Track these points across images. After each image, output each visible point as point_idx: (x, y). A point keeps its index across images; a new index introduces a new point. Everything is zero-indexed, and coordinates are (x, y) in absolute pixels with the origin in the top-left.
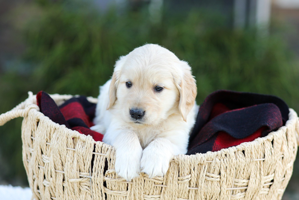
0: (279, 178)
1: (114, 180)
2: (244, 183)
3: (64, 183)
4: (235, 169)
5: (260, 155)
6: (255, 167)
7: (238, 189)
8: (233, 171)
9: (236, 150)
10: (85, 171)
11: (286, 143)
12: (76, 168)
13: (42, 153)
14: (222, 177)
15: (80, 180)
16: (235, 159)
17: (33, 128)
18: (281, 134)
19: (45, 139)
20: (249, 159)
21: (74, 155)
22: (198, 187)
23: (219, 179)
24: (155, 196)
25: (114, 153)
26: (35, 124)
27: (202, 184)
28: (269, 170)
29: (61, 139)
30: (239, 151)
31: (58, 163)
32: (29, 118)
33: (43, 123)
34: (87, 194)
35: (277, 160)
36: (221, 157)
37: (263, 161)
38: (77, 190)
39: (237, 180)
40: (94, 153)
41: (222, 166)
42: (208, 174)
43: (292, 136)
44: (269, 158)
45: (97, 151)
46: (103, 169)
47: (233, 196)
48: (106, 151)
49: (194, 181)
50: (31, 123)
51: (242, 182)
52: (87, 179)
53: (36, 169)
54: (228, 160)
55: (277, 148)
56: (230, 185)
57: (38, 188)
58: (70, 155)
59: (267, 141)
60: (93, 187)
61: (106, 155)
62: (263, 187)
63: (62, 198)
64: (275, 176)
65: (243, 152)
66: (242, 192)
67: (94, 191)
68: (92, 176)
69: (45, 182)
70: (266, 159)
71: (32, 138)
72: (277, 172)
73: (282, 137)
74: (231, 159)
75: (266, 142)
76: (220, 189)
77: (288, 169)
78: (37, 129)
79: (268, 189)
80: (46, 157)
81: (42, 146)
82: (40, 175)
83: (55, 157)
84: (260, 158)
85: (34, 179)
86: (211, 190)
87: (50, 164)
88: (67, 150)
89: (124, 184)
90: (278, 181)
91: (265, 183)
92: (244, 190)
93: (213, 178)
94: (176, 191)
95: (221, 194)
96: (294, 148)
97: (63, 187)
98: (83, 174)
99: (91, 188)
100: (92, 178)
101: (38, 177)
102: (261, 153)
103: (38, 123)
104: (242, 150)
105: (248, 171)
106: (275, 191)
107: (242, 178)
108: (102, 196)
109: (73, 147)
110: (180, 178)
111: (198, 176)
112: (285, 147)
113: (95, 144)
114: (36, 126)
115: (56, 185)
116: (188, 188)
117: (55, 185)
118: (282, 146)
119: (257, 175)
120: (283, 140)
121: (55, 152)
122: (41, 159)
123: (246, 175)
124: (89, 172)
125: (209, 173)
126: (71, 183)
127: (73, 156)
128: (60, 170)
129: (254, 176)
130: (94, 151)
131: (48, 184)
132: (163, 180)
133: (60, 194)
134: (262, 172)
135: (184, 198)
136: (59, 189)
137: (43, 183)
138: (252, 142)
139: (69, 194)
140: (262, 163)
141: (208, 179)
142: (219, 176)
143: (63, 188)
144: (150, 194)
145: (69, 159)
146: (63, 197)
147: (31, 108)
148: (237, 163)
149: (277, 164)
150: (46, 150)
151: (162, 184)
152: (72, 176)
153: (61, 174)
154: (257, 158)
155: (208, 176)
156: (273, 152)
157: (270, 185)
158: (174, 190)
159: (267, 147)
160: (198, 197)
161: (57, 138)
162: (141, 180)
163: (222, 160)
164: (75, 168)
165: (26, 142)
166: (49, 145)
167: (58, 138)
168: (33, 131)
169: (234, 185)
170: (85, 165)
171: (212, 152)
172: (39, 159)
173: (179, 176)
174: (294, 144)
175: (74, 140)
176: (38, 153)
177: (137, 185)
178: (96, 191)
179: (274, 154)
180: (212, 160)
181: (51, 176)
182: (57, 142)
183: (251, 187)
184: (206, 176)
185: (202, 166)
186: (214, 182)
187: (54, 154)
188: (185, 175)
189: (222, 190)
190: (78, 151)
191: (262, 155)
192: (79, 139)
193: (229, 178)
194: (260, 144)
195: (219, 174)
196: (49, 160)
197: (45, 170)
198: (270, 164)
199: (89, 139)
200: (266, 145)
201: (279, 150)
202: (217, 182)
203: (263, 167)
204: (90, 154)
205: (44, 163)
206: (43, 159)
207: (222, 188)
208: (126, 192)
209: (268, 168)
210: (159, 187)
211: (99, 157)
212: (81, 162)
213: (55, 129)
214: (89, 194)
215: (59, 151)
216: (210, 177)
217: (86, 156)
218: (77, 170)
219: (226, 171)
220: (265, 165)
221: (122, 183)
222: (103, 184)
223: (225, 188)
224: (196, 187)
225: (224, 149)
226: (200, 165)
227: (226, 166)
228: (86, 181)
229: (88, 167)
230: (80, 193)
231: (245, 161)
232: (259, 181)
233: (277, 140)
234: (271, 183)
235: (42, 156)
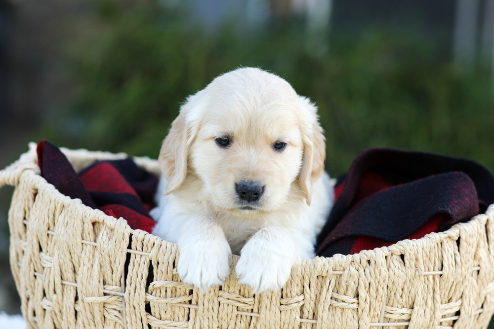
0: (470, 310)
1: (164, 301)
2: (403, 314)
3: (76, 305)
4: (386, 287)
5: (433, 264)
6: (424, 287)
7: (392, 326)
8: (383, 292)
9: (388, 254)
10: (114, 283)
11: (485, 245)
12: (98, 277)
13: (41, 249)
14: (362, 302)
15: (105, 298)
16: (387, 270)
17: (27, 204)
18: (476, 228)
19: (45, 224)
20: (412, 270)
21: (94, 253)
22: (317, 319)
23: (355, 306)
25: (164, 250)
26: (31, 197)
27: (324, 312)
28: (452, 293)
29: (72, 225)
30: (394, 256)
31: (66, 267)
32: (21, 186)
33: (43, 194)
34: (118, 325)
35: (467, 276)
36: (359, 264)
37: (439, 276)
38: (98, 318)
39: (389, 309)
40: (129, 251)
41: (361, 282)
42: (335, 295)
44: (451, 270)
45: (135, 248)
46: (144, 281)
48: (150, 248)
49: (309, 307)
50: (23, 196)
51: (400, 312)
52: (117, 297)
53: (29, 279)
54: (372, 271)
55: (466, 252)
56: (376, 317)
57: (34, 314)
58: (88, 254)
59: (448, 239)
60: (127, 314)
61: (150, 255)
62: (441, 324)
64: (462, 304)
65: (402, 256)
67: (129, 321)
68: (124, 293)
69: (45, 303)
70: (445, 272)
71: (25, 222)
72: (466, 298)
73: (478, 233)
74: (379, 269)
75: (445, 241)
76: (357, 325)
77: (490, 293)
78: (32, 206)
80: (48, 258)
81: (39, 236)
82: (37, 289)
83: (62, 256)
84: (434, 270)
85: (28, 297)
86: (340, 324)
87: (52, 269)
88: (82, 244)
89: (182, 309)
90: (468, 314)
91: (444, 317)
92: (404, 327)
93: (344, 303)
94: (276, 325)
97: (76, 312)
98: (109, 289)
99: (124, 315)
100: (126, 295)
101: (33, 293)
102: (437, 260)
103: (35, 195)
104: (400, 254)
105: (410, 292)
107: (400, 306)
109: (92, 240)
110: (284, 301)
111: (318, 298)
112: (483, 253)
113: (131, 235)
114: (31, 201)
115: (63, 307)
116: (299, 320)
117: (61, 308)
118: (477, 250)
119: (427, 302)
120: (478, 239)
122: (38, 261)
123: (406, 299)
124: (120, 286)
125: (337, 294)
126: (89, 305)
127: (93, 256)
128: (70, 282)
129: (423, 302)
130: (130, 247)
131: (49, 306)
132: (252, 303)
133: (70, 324)
134: (437, 297)
136: (69, 315)
137: (42, 303)
138: (419, 239)
139: (86, 325)
140: (437, 279)
141: (336, 304)
142: (355, 300)
143: (74, 313)
145: (86, 262)
147: (26, 169)
148: (389, 277)
149: (466, 283)
150: (48, 245)
151: (252, 312)
152: (91, 291)
153: (72, 288)
154: (428, 269)
155: (336, 299)
156: (458, 259)
157: (454, 322)
158: (272, 323)
159: (448, 251)
161: (66, 222)
162: (213, 302)
164: (95, 277)
165: (16, 231)
166: (52, 236)
168: (27, 209)
169: (385, 318)
170: (113, 272)
171: (344, 256)
172: (35, 260)
173: (282, 297)
175: (95, 226)
176: (33, 249)
177: (206, 311)
178: (133, 321)
179: (460, 263)
180: (344, 270)
181: (54, 290)
182: (66, 230)
183: (415, 323)
184: (331, 298)
185: (324, 281)
186: (347, 310)
187: (61, 252)
188: (293, 296)
189: (361, 326)
190: (102, 246)
191: (438, 265)
192: (103, 225)
193: (375, 304)
194: (434, 245)
195: (356, 296)
196: (51, 263)
197: (45, 281)
198: (453, 282)
199: (121, 225)
200: (445, 245)
201: (471, 258)
202: (351, 310)
203: (440, 287)
204: (122, 252)
205: (44, 268)
206: (43, 260)
207: (361, 322)
208: (187, 324)
209: (449, 290)
210: (246, 316)
211: (138, 257)
212: (106, 267)
213: (64, 206)
214: (120, 325)
215: (68, 246)
216: (339, 301)
217: (114, 256)
218: (99, 282)
219: (370, 291)
220: (443, 284)
221: (179, 307)
222: (144, 307)
223: (368, 323)
224: (313, 319)
225: (365, 251)
226: (321, 279)
227: (369, 282)
228: (116, 301)
229: (119, 276)
230: (104, 322)
231: (404, 274)
232: (432, 312)
233: (466, 239)
234: (455, 318)
235: (40, 254)
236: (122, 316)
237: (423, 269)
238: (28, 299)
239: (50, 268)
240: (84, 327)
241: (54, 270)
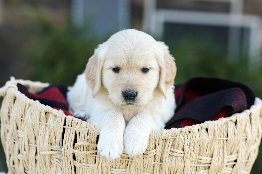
0: (242, 159)
1: (82, 152)
2: (207, 160)
3: (36, 157)
4: (198, 146)
5: (223, 134)
6: (218, 146)
7: (202, 166)
8: (197, 148)
9: (200, 128)
11: (249, 126)
12: (48, 141)
13: (17, 128)
14: (186, 153)
15: (51, 152)
16: (199, 136)
17: (10, 105)
18: (245, 116)
19: (20, 114)
20: (212, 137)
21: (46, 129)
22: (162, 162)
23: (182, 155)
24: (122, 170)
25: (83, 126)
26: (12, 101)
27: (166, 158)
28: (232, 150)
29: (34, 114)
30: (203, 129)
31: (31, 137)
32: (7, 96)
33: (19, 99)
35: (241, 141)
36: (185, 133)
37: (226, 141)
38: (48, 163)
39: (200, 157)
40: (65, 127)
41: (186, 142)
42: (172, 149)
43: (256, 120)
44: (232, 137)
45: (68, 125)
46: (72, 142)
47: (197, 172)
48: (76, 125)
49: (159, 155)
50: (8, 101)
51: (205, 159)
52: (58, 151)
53: (11, 144)
54: (191, 137)
55: (240, 128)
56: (193, 161)
57: (14, 164)
58: (43, 129)
59: (230, 121)
60: (63, 160)
61: (76, 129)
62: (227, 166)
63: (34, 171)
64: (238, 156)
65: (207, 130)
66: (205, 169)
67: (64, 164)
68: (62, 149)
69: (20, 156)
70: (229, 138)
71: (9, 115)
72: (240, 153)
73: (246, 119)
74: (195, 136)
75: (229, 122)
76: (183, 165)
77: (252, 151)
78: (13, 106)
79: (231, 169)
80: (21, 132)
81: (17, 121)
82: (15, 149)
83: (29, 131)
84: (223, 137)
85: (10, 154)
86: (174, 165)
87: (24, 138)
88: (40, 124)
89: (92, 157)
90: (241, 161)
91: (228, 162)
92: (208, 167)
93: (177, 154)
94: (141, 165)
95: (185, 170)
96: (258, 132)
97: (36, 160)
98: (54, 147)
99: (61, 161)
101: (13, 152)
102: (225, 132)
103: (15, 100)
104: (206, 128)
105: (211, 148)
106: (239, 172)
107: (205, 156)
108: (71, 169)
109: (45, 121)
111: (163, 151)
112: (248, 130)
113: (66, 119)
114: (13, 103)
115: (29, 158)
116: (153, 163)
117: (28, 158)
118: (245, 128)
119: (220, 154)
120: (246, 122)
121: (29, 126)
122: (16, 134)
123: (209, 152)
124: (60, 145)
125: (173, 149)
126: (43, 156)
127: (45, 130)
128: (33, 144)
129: (217, 154)
130: (65, 125)
131: (21, 158)
133: (33, 167)
134: (225, 151)
135: (149, 172)
136: (32, 162)
137: (18, 157)
138: (216, 121)
139: (41, 167)
141: (172, 154)
142: (182, 152)
144: (116, 168)
145: (42, 133)
146: (36, 170)
147: (9, 87)
148: (200, 140)
149: (240, 145)
151: (129, 159)
152: (44, 148)
153: (34, 148)
154: (220, 136)
155: (172, 152)
156: (236, 132)
157: (234, 165)
158: (139, 164)
159: (231, 127)
160: (162, 172)
163: (186, 136)
164: (46, 141)
165: (4, 120)
166: (24, 120)
167: (32, 113)
168: (10, 108)
169: (198, 162)
170: (56, 138)
171: (177, 129)
172: (14, 134)
174: (258, 129)
175: (47, 115)
176: (13, 128)
177: (104, 158)
178: (66, 164)
179: (236, 134)
180: (177, 136)
181: (25, 149)
182: (31, 117)
183: (214, 165)
184: (170, 151)
185: (166, 142)
186: (178, 157)
187: (28, 129)
188: (150, 150)
189: (185, 165)
190: (50, 124)
191: (225, 134)
192: (51, 114)
193: (193, 154)
194: (223, 124)
195: (183, 150)
196: (23, 135)
197: (20, 144)
198: (233, 144)
199: (60, 113)
200: (229, 125)
201: (243, 131)
202: (180, 157)
203: (226, 146)
204: (61, 127)
205: (19, 138)
206: (19, 134)
207: (185, 164)
208: (94, 165)
209: (231, 148)
210: (126, 161)
211: (69, 130)
212: (52, 136)
213: (30, 105)
214: (59, 166)
215: (32, 125)
216: (174, 152)
217: (57, 130)
218: (48, 144)
219: (190, 147)
220: (228, 145)
221: (91, 156)
222: (72, 156)
223: (189, 164)
224: (161, 162)
225: (188, 126)
226: (164, 141)
227: (190, 142)
228: (57, 153)
229: (59, 140)
230: (51, 165)
231: (208, 139)
232: (222, 160)
233: (240, 121)
234: (234, 163)
235: (17, 131)
236: (61, 162)
237: (217, 136)
238: (10, 156)
239: (23, 137)
240: (40, 168)
241: (25, 138)
